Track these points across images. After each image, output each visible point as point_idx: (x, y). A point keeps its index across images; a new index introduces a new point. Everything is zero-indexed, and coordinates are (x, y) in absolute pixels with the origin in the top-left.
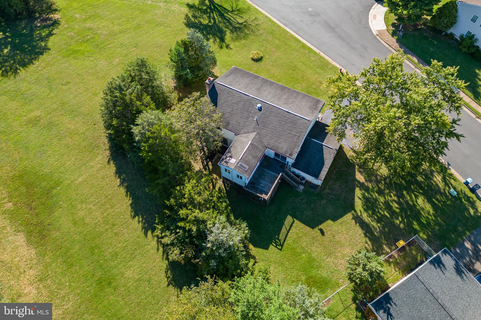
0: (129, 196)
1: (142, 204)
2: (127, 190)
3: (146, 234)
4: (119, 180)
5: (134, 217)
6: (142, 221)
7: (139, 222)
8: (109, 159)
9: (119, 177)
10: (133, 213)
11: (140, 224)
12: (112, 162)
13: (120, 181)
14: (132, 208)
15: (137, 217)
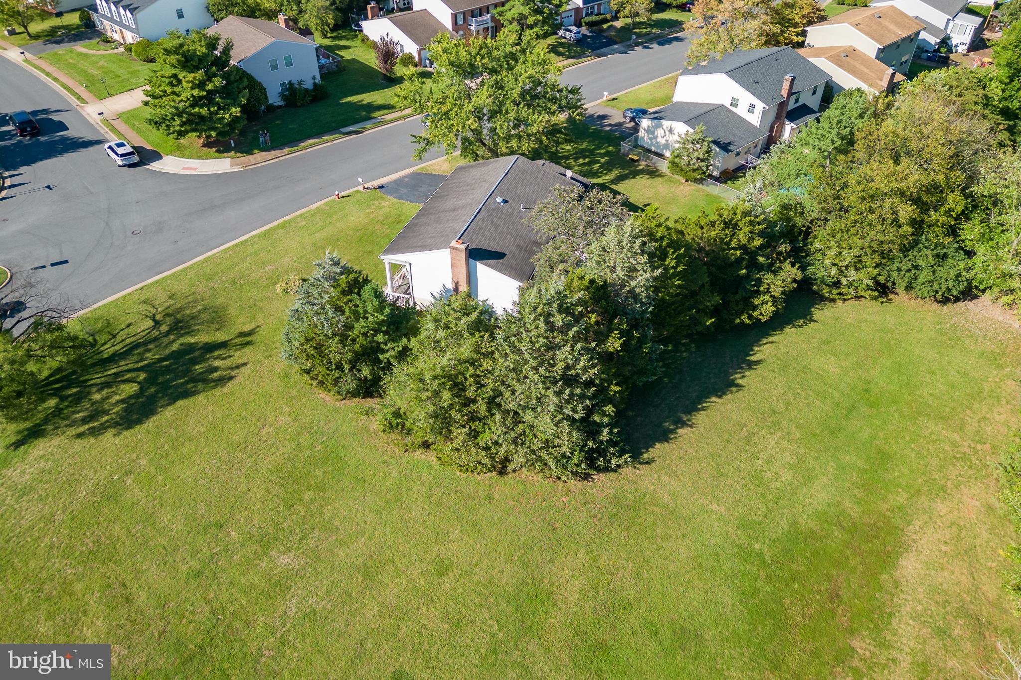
0: (704, 405)
1: (713, 381)
2: (694, 411)
3: (758, 362)
4: (680, 431)
5: (738, 385)
6: (740, 373)
7: (744, 376)
8: (641, 463)
9: (673, 431)
10: (734, 389)
11: (747, 373)
12: (645, 456)
13: (682, 427)
14: (724, 393)
15: (738, 381)
